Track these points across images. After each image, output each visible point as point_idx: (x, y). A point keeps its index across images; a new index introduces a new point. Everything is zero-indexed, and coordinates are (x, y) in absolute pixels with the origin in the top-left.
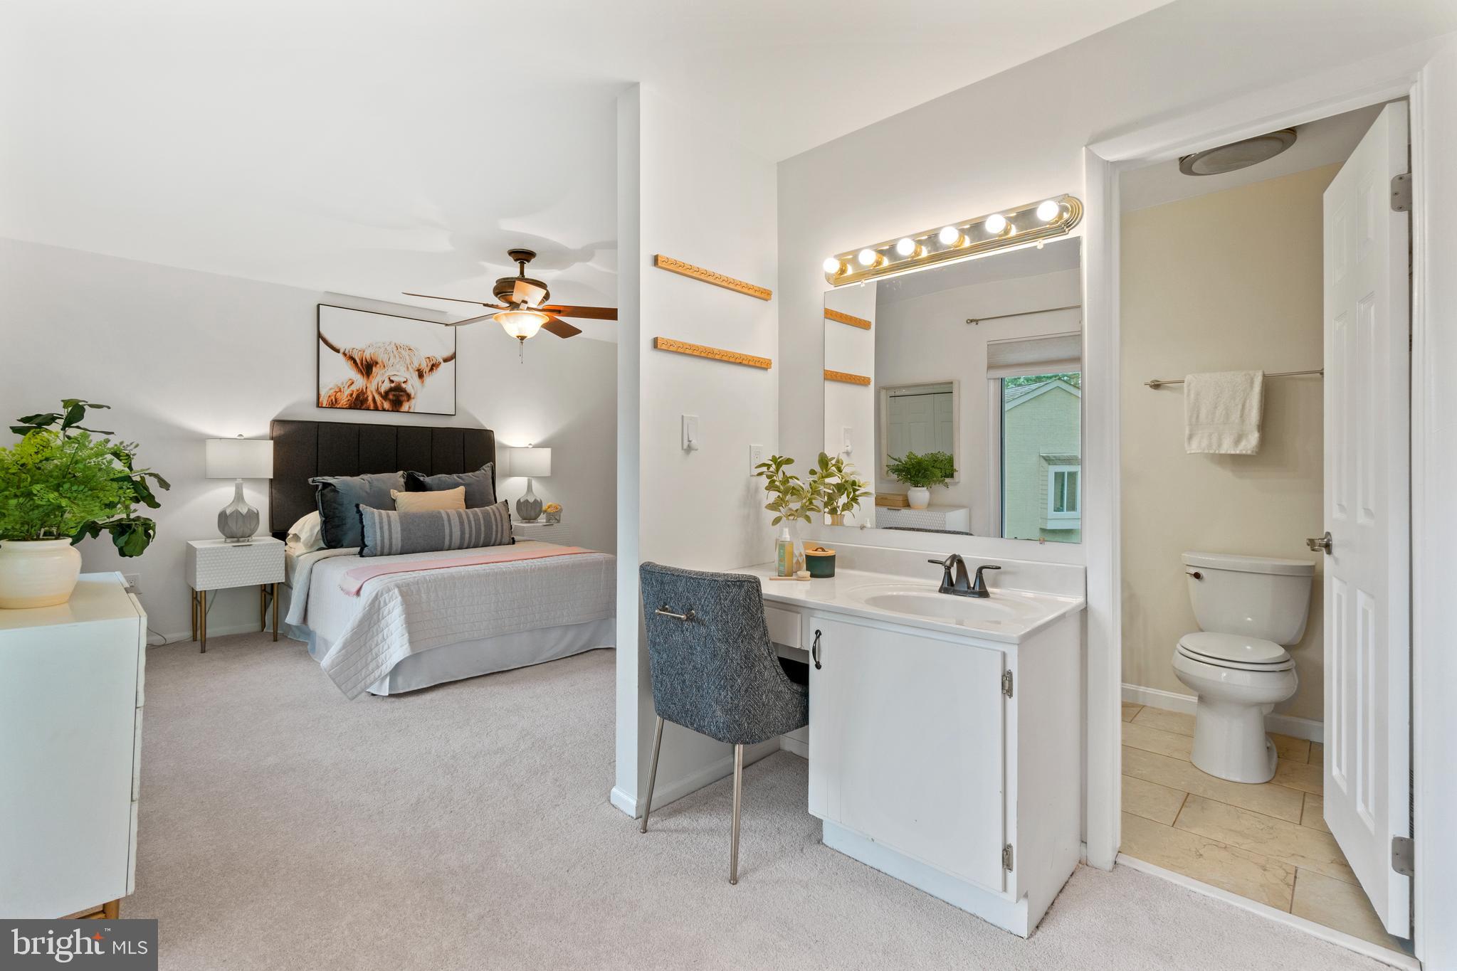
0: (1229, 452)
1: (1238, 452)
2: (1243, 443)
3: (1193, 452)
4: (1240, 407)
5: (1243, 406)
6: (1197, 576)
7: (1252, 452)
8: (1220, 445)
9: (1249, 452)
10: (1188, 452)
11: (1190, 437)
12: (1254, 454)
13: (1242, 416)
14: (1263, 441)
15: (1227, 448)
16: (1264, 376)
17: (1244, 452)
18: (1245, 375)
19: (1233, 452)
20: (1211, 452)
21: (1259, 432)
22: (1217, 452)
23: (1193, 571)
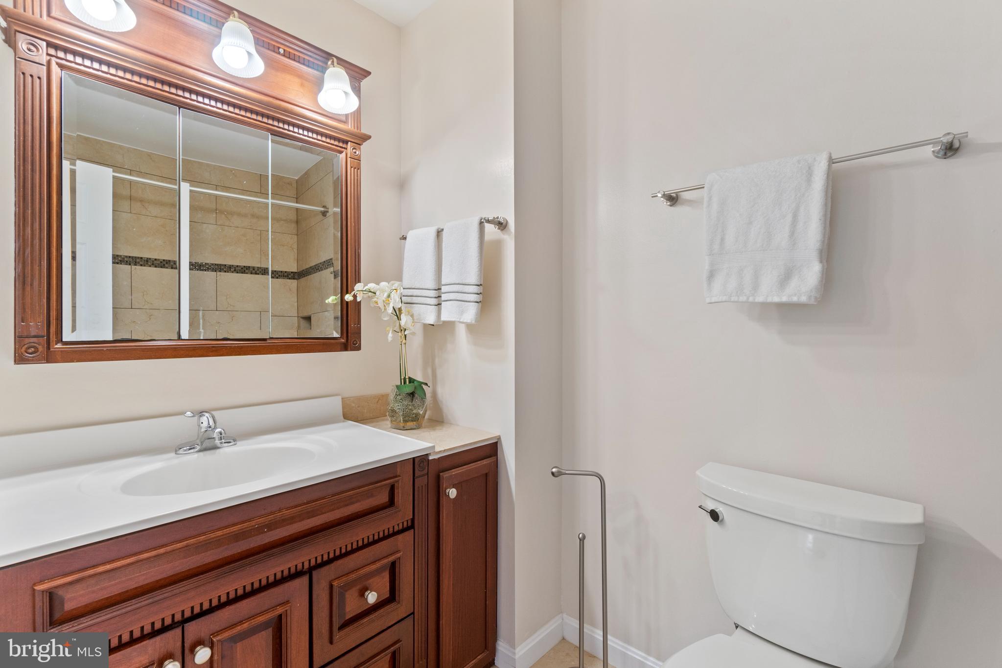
0: (769, 300)
1: (784, 299)
2: (794, 283)
3: (714, 300)
4: (789, 218)
5: (795, 217)
6: (714, 516)
7: (810, 297)
8: (756, 287)
9: (804, 299)
10: (708, 300)
11: (711, 276)
12: (812, 302)
13: (792, 233)
14: (828, 280)
15: (769, 293)
16: (831, 161)
17: (795, 299)
18: (799, 162)
19: (776, 299)
20: (743, 298)
21: (821, 262)
22: (751, 299)
23: (711, 506)
